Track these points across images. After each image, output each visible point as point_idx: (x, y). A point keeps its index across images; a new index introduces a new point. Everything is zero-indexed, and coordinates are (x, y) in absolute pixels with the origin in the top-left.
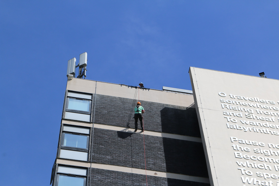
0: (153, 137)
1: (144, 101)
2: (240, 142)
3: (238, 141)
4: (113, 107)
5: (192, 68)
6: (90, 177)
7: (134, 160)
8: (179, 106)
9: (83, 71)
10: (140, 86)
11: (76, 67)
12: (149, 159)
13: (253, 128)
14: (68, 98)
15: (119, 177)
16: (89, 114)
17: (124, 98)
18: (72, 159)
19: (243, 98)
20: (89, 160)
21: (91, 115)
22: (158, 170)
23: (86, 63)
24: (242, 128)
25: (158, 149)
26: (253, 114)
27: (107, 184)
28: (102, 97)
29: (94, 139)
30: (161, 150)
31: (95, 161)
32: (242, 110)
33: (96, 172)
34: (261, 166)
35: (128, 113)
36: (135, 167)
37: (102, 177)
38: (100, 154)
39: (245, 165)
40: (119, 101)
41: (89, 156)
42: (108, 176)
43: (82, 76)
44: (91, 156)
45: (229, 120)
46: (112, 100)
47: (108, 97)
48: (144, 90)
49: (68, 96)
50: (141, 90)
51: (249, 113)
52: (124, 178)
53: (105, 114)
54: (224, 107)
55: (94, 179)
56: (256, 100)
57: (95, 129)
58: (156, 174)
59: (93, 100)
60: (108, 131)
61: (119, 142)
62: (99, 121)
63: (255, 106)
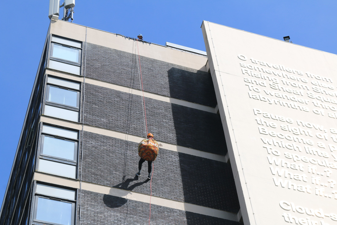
0: (156, 101)
1: (144, 57)
2: (265, 115)
3: (262, 114)
4: (108, 60)
5: (206, 23)
6: (82, 142)
7: (135, 126)
8: (187, 68)
9: (69, 13)
10: (138, 38)
11: (60, 7)
12: (152, 127)
13: (279, 101)
14: (53, 44)
15: (117, 144)
16: (78, 65)
17: (120, 51)
18: (59, 118)
19: (267, 64)
20: (80, 121)
21: (81, 67)
22: (163, 141)
23: (74, 3)
24: (266, 100)
25: (162, 116)
26: (278, 84)
27: (103, 152)
28: (94, 47)
29: (86, 97)
30: (167, 118)
31: (88, 123)
32: (266, 78)
33: (90, 136)
34: (290, 146)
35: (126, 69)
36: (136, 135)
37: (96, 143)
38: (93, 115)
39: (271, 143)
40: (114, 54)
41: (80, 116)
42: (103, 142)
43: (68, 18)
44: (82, 116)
45: (251, 88)
46: (106, 51)
47: (102, 47)
48: (145, 43)
49: (53, 41)
50: (140, 43)
51: (274, 82)
52: (122, 147)
53: (99, 67)
54: (246, 72)
55: (87, 145)
56: (282, 69)
57: (86, 84)
58: (161, 145)
59: (83, 49)
60: (102, 88)
61: (116, 102)
62: (92, 75)
63: (281, 75)
